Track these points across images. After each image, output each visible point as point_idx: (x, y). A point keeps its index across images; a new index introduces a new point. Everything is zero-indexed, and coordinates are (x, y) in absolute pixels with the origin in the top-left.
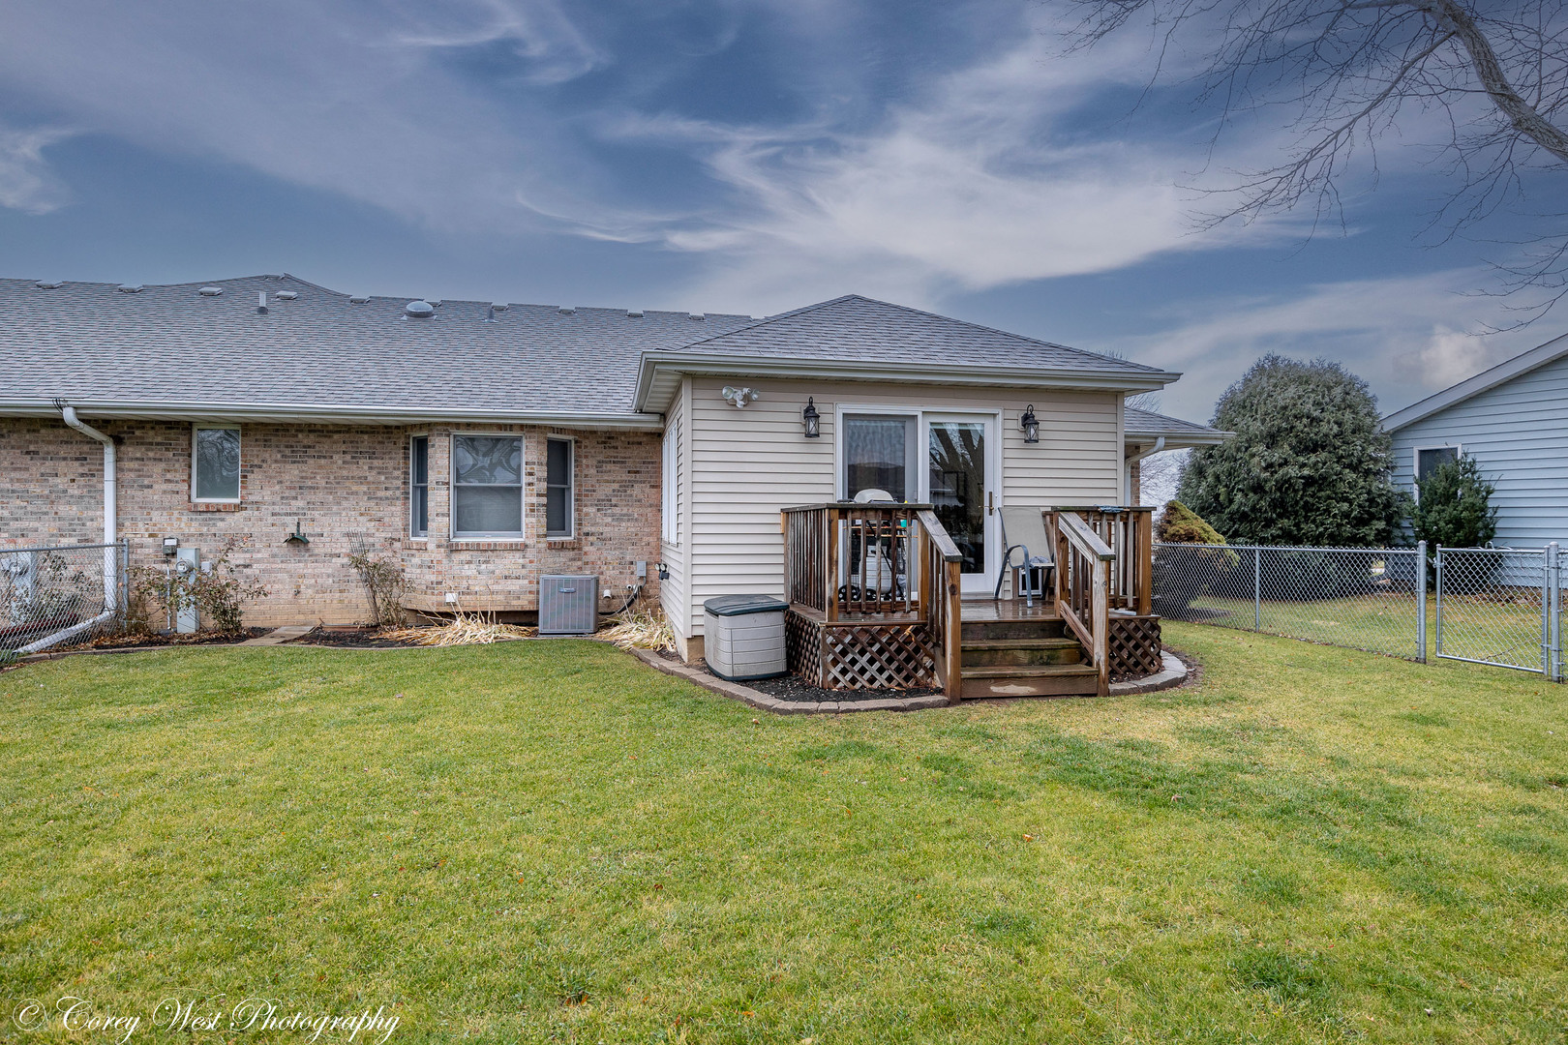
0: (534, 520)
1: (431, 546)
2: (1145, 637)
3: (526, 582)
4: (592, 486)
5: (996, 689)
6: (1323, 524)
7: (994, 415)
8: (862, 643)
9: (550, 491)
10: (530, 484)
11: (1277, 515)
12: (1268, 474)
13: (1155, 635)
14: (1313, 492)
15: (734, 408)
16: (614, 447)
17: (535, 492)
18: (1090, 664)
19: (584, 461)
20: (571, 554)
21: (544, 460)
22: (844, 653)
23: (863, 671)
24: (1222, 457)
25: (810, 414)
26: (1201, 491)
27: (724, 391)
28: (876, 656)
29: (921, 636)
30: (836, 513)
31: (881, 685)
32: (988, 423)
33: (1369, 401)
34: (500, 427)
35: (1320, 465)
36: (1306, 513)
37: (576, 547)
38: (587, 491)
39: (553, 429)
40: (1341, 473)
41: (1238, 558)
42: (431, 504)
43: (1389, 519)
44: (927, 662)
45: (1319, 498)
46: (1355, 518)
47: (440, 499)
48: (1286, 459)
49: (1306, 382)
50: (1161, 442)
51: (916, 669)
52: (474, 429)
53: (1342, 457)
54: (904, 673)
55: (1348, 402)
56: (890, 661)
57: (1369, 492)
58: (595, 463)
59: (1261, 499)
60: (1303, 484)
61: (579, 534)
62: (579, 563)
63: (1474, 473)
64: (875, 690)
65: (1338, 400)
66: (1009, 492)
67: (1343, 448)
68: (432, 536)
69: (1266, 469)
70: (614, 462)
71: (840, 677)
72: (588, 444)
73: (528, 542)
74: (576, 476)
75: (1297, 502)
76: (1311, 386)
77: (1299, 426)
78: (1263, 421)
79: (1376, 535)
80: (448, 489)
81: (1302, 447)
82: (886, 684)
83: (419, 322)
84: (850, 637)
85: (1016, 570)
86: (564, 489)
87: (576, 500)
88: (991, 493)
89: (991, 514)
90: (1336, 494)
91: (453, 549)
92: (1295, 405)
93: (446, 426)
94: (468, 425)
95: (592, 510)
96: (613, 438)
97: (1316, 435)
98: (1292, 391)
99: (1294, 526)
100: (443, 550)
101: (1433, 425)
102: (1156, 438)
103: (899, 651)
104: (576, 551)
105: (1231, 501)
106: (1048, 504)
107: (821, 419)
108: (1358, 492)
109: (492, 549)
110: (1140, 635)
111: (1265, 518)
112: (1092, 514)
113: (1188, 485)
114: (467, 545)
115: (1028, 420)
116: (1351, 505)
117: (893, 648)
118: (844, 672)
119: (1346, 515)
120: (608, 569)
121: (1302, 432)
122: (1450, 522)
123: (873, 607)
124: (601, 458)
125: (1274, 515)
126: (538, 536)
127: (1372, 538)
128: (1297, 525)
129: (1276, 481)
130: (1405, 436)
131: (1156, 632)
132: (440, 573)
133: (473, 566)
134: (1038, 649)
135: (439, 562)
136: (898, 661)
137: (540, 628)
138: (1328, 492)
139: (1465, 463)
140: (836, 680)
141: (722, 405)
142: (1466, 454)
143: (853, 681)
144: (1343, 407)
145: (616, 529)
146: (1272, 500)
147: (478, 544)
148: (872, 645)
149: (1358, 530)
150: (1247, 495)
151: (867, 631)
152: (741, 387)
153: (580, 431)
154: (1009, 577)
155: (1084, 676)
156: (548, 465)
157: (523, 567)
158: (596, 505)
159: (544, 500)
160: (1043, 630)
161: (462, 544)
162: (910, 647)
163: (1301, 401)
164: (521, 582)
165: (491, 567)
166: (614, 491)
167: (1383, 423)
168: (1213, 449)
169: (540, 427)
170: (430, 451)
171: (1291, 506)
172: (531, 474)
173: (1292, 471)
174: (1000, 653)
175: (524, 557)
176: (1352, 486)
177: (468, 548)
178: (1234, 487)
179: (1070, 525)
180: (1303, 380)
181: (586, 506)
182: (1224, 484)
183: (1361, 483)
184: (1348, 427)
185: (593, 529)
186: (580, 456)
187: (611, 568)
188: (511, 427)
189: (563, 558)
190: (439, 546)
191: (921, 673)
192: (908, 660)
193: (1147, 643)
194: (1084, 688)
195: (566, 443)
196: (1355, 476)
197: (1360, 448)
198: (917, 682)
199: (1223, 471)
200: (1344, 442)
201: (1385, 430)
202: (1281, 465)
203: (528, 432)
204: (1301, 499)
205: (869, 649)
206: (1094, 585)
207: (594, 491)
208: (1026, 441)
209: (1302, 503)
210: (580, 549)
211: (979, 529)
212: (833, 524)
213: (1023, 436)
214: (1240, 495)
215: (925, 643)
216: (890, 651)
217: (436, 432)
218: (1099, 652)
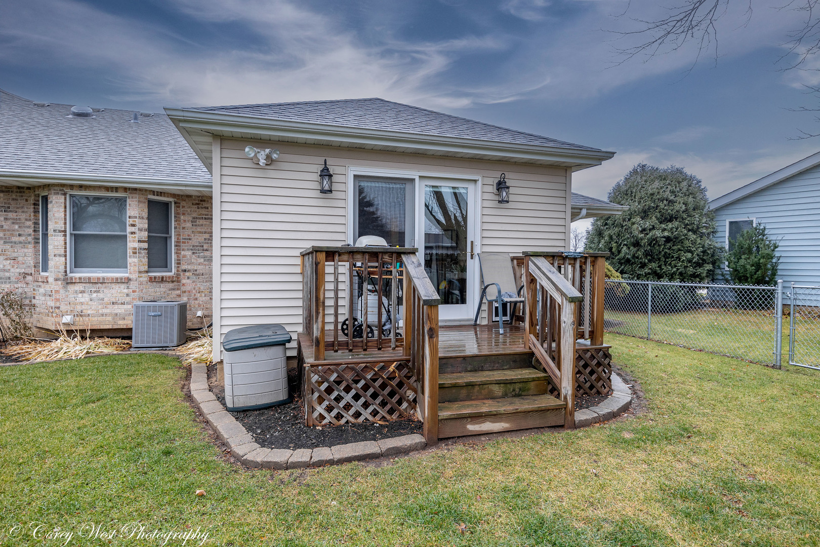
0: (136, 260)
1: (51, 280)
2: (599, 364)
3: (130, 306)
4: (189, 236)
5: (472, 427)
6: (676, 266)
7: (475, 181)
8: (347, 381)
9: (150, 240)
10: (132, 233)
11: (648, 260)
12: (643, 235)
13: (606, 362)
14: (670, 246)
15: (258, 167)
16: (205, 208)
17: (137, 239)
18: (558, 396)
19: (182, 217)
20: (171, 285)
21: (145, 215)
22: (329, 391)
23: (348, 407)
24: (613, 224)
25: (326, 174)
26: (601, 246)
27: (247, 149)
28: (361, 392)
29: (405, 371)
30: (322, 256)
31: (366, 419)
32: (471, 187)
33: (703, 191)
34: (108, 189)
35: (675, 229)
36: (665, 260)
37: (176, 280)
38: (184, 239)
39: (153, 192)
40: (686, 235)
41: (629, 288)
42: (50, 247)
43: (714, 263)
44: (411, 395)
45: (673, 250)
46: (694, 263)
47: (57, 243)
48: (653, 226)
49: (664, 179)
50: (584, 212)
51: (400, 403)
52: (85, 190)
53: (687, 224)
54: (388, 407)
55: (690, 191)
56: (374, 396)
57: (703, 247)
58: (191, 219)
59: (638, 250)
60: (664, 241)
61: (178, 271)
62: (178, 292)
63: (764, 236)
64: (359, 425)
65: (684, 190)
66: (486, 241)
67: (688, 219)
68: (51, 272)
69: (642, 232)
70: (205, 219)
71: (325, 414)
72: (185, 205)
73: (131, 277)
74: (175, 228)
75: (660, 252)
76: (668, 181)
77: (662, 205)
78: (639, 202)
79: (707, 273)
80: (65, 236)
81: (663, 218)
82: (370, 418)
83: (80, 119)
84: (335, 375)
85: (490, 303)
86: (166, 237)
87: (176, 246)
88: (472, 242)
89: (472, 258)
90: (684, 247)
91: (68, 282)
92: (658, 193)
93: (62, 187)
94: (81, 187)
95: (188, 253)
96: (204, 201)
97: (672, 211)
98: (657, 184)
99: (658, 267)
100: (60, 283)
101: (738, 206)
102: (581, 209)
103: (383, 386)
104: (175, 283)
105: (619, 252)
106: (518, 251)
107: (335, 178)
108: (697, 247)
109: (102, 282)
110: (595, 362)
111: (641, 263)
112: (558, 259)
113: (592, 242)
114: (80, 278)
115: (501, 186)
116: (692, 255)
117: (377, 384)
118: (329, 409)
119: (690, 261)
120: (201, 296)
121: (663, 209)
122: (753, 265)
123: (360, 344)
124: (195, 215)
125: (646, 261)
126: (140, 272)
127: (704, 275)
128: (660, 267)
129: (648, 240)
130: (722, 213)
131: (608, 359)
132: (58, 300)
133: (86, 295)
134: (511, 382)
135: (57, 292)
136: (383, 395)
137: (133, 343)
138: (679, 246)
139: (759, 229)
140: (322, 417)
141: (249, 164)
142: (760, 224)
143: (339, 417)
144: (687, 194)
145: (207, 267)
146: (645, 251)
147: (89, 278)
148: (357, 382)
149: (696, 270)
150: (629, 248)
151: (353, 369)
152: (264, 148)
153: (178, 195)
154: (485, 307)
155: (553, 409)
156: (149, 219)
157: (127, 295)
158: (192, 250)
159: (146, 245)
160: (515, 361)
161: (76, 278)
162: (394, 383)
163: (662, 190)
164: (125, 306)
165: (101, 295)
166: (205, 239)
167: (709, 205)
168: (607, 219)
169: (141, 190)
170: (50, 206)
171: (657, 255)
172: (133, 225)
173: (658, 233)
174: (477, 388)
175: (128, 288)
176: (694, 243)
177: (81, 281)
178: (621, 243)
179: (539, 269)
180: (663, 177)
181: (183, 250)
182: (615, 241)
183: (699, 241)
184: (691, 206)
185: (189, 267)
186: (178, 214)
187: (203, 295)
188: (116, 189)
189: (163, 288)
190: (56, 280)
191: (405, 405)
192: (392, 394)
193: (600, 369)
194: (553, 420)
195: (168, 204)
196: (695, 236)
197: (698, 220)
198: (400, 415)
199: (614, 234)
200: (688, 216)
201: (711, 209)
202: (650, 230)
203: (131, 193)
204: (663, 250)
205: (354, 386)
206: (563, 325)
207: (190, 239)
208: (500, 202)
209: (663, 253)
210: (179, 281)
211: (464, 269)
212: (320, 266)
213: (497, 198)
214: (625, 248)
215: (409, 378)
216: (374, 387)
217: (53, 192)
218: (567, 387)
